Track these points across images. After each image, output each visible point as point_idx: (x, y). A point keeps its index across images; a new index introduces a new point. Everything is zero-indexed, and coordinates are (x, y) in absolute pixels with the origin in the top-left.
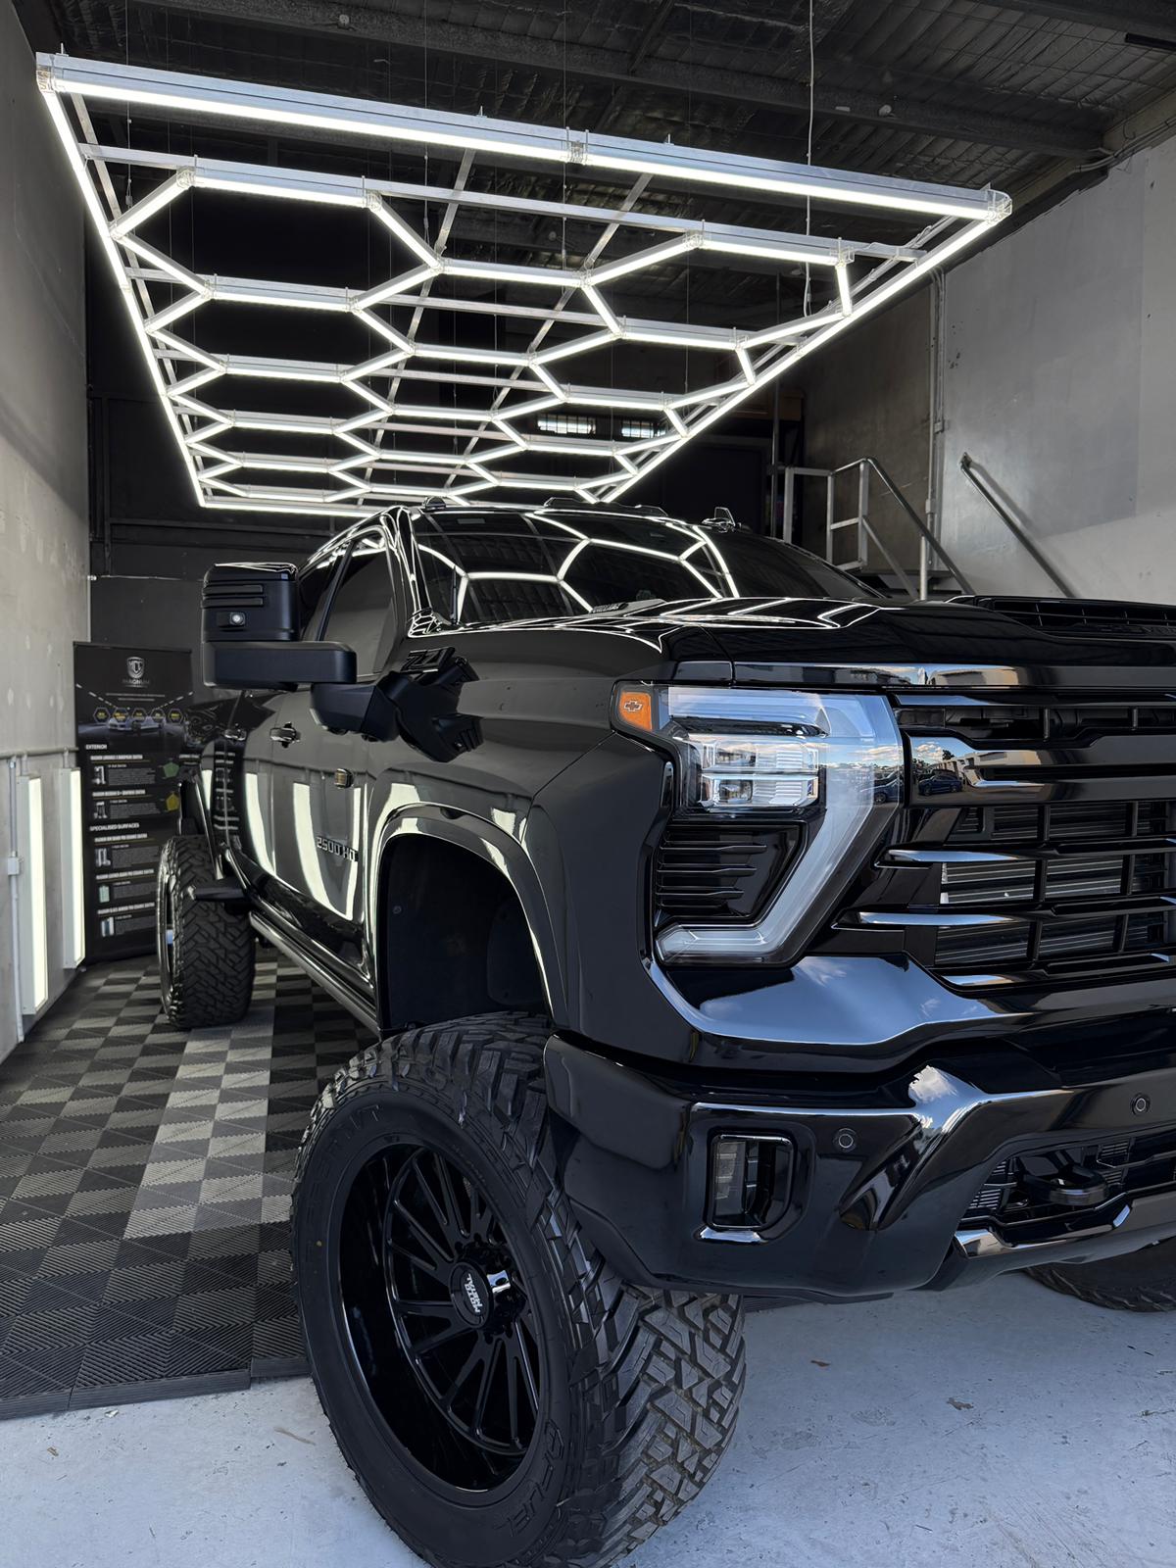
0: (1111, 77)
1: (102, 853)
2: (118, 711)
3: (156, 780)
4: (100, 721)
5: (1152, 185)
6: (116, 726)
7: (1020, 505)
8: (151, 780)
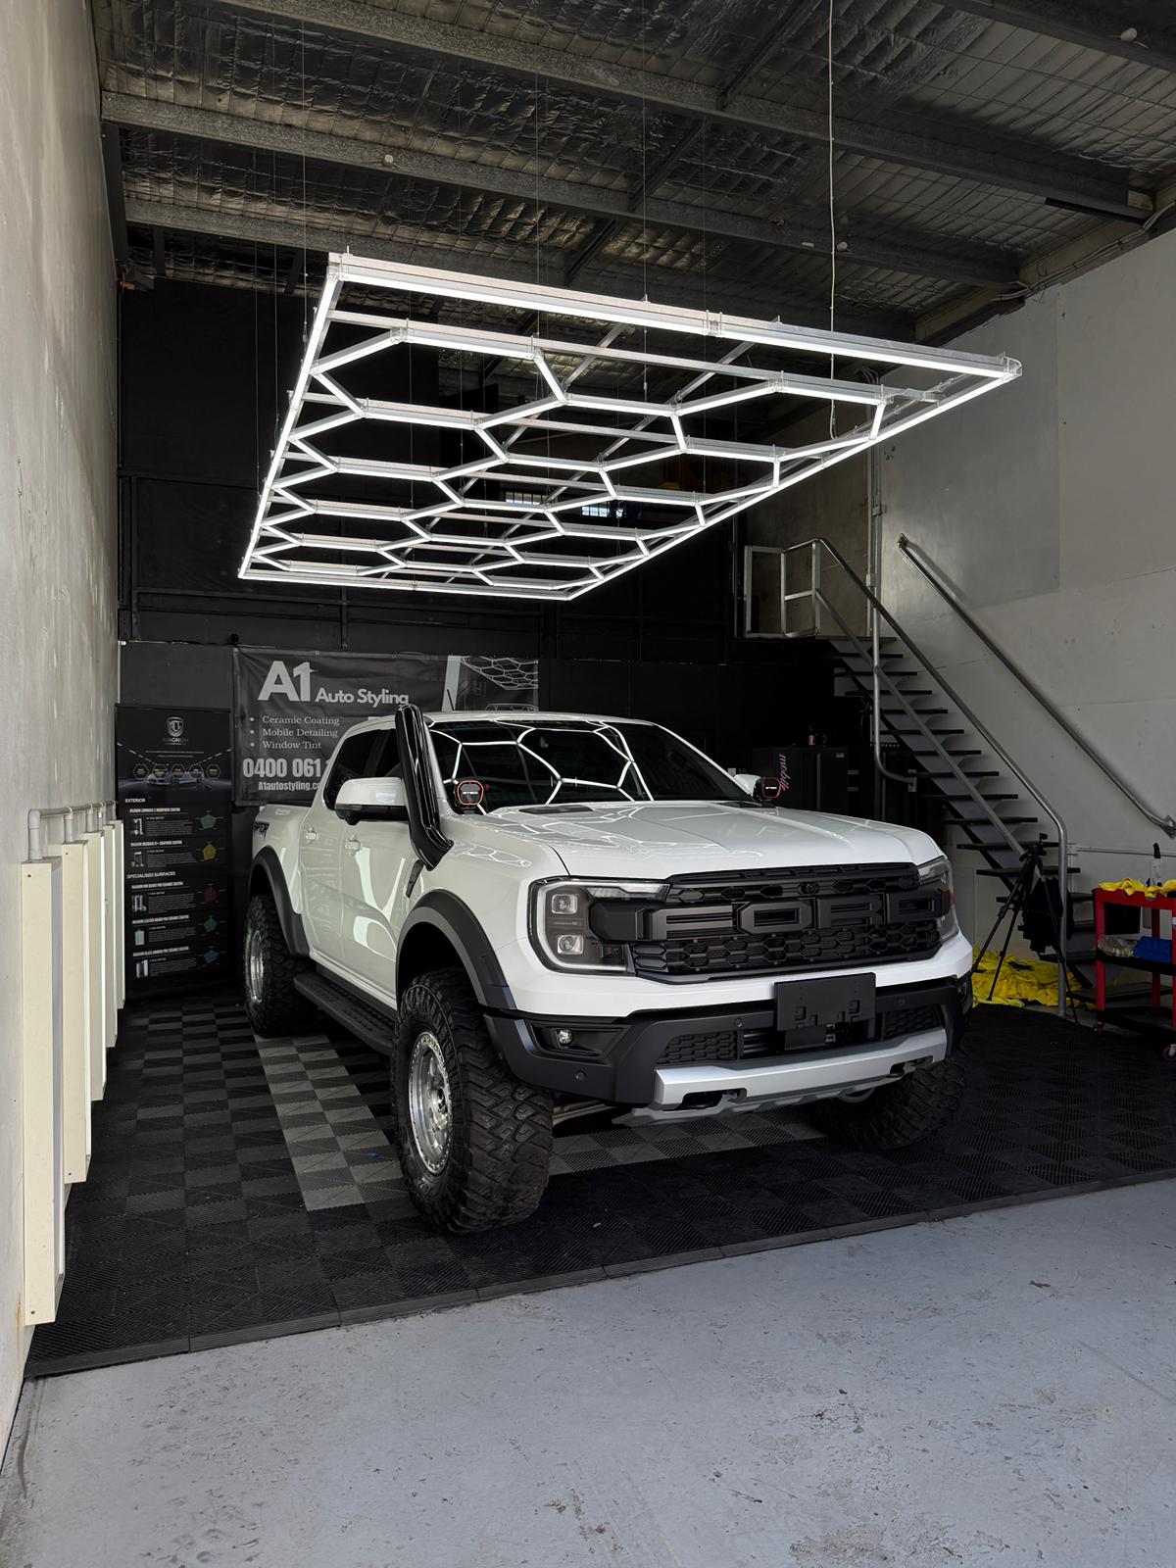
0: (1029, 227)
1: (138, 899)
2: (157, 767)
3: (192, 831)
4: (139, 776)
5: (1064, 315)
6: (155, 781)
7: (954, 580)
8: (188, 831)
